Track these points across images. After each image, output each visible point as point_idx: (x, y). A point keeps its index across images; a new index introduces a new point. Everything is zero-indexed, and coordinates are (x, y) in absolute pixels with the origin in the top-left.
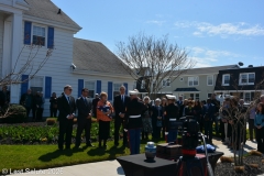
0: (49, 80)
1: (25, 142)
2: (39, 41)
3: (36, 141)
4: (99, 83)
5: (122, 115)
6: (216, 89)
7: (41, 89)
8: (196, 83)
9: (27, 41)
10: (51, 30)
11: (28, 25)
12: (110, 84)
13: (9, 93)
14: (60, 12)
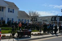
0: (13, 19)
1: (7, 30)
2: (11, 12)
3: (9, 30)
4: (23, 20)
5: (23, 26)
6: (51, 21)
7: (11, 21)
8: (47, 19)
9: (9, 12)
10: (13, 9)
11: (9, 9)
12: (25, 20)
13: (5, 21)
14: (15, 6)
